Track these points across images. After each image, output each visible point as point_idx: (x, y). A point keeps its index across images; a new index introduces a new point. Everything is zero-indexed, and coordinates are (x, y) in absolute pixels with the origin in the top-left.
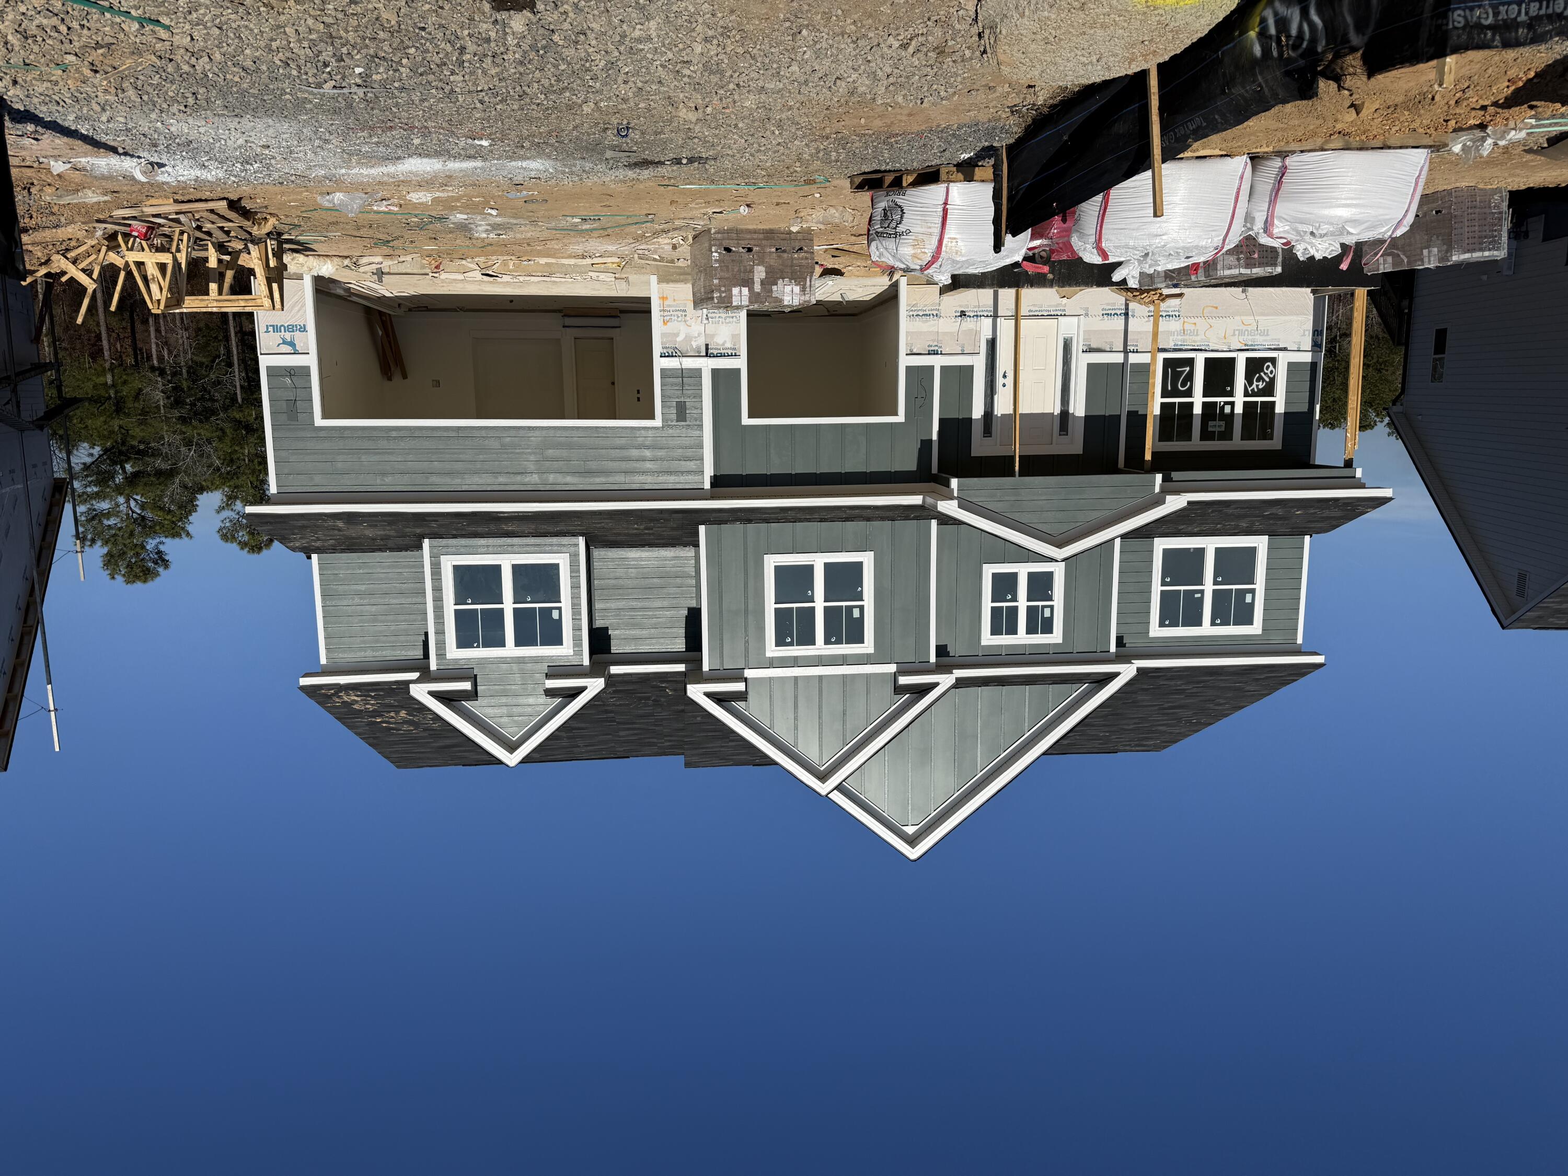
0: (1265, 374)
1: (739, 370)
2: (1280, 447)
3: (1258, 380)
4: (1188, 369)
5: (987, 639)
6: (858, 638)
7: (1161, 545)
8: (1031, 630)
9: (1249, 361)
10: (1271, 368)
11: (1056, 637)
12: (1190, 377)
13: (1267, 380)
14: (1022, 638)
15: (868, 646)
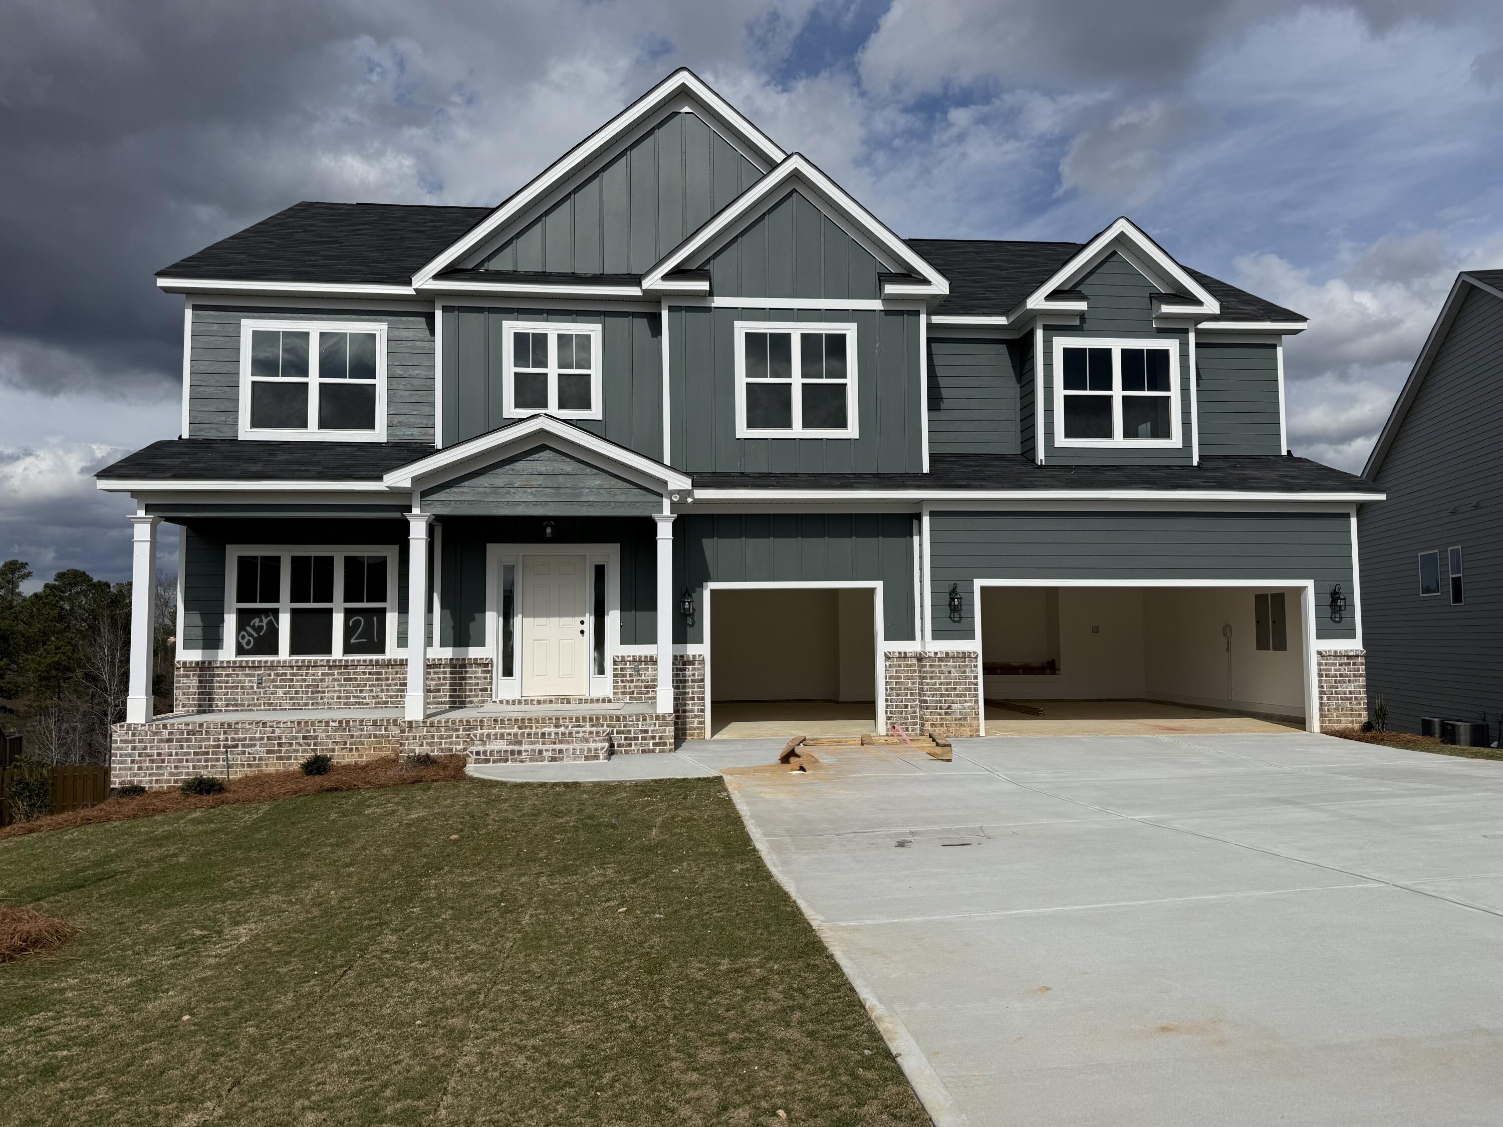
0: (251, 635)
1: (886, 639)
2: (229, 548)
3: (261, 628)
4: (352, 641)
5: (594, 330)
6: (752, 339)
7: (378, 434)
8: (541, 340)
9: (275, 651)
10: (244, 642)
11: (510, 328)
12: (348, 632)
13: (248, 628)
14: (552, 329)
15: (741, 329)
